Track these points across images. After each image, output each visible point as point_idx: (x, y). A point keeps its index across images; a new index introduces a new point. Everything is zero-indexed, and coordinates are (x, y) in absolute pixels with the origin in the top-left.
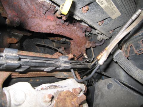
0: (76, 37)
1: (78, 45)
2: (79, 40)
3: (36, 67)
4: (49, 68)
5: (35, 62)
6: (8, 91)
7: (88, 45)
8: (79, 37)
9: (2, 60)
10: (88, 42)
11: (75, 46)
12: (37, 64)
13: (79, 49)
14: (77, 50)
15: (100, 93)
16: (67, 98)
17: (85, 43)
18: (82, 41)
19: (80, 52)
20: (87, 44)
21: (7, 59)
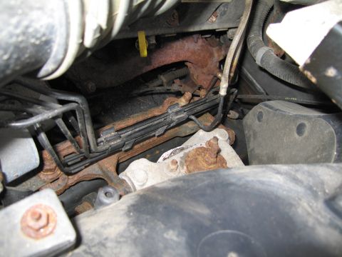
0: (189, 54)
1: (200, 64)
2: (197, 57)
3: (142, 135)
4: (159, 130)
5: (139, 131)
6: (126, 176)
7: (219, 56)
8: (193, 53)
9: (104, 145)
10: (215, 50)
11: (196, 69)
12: (143, 132)
13: (205, 70)
14: (203, 73)
15: (251, 133)
16: (198, 157)
17: (211, 55)
18: (202, 55)
19: (209, 74)
20: (216, 55)
21: (109, 141)
